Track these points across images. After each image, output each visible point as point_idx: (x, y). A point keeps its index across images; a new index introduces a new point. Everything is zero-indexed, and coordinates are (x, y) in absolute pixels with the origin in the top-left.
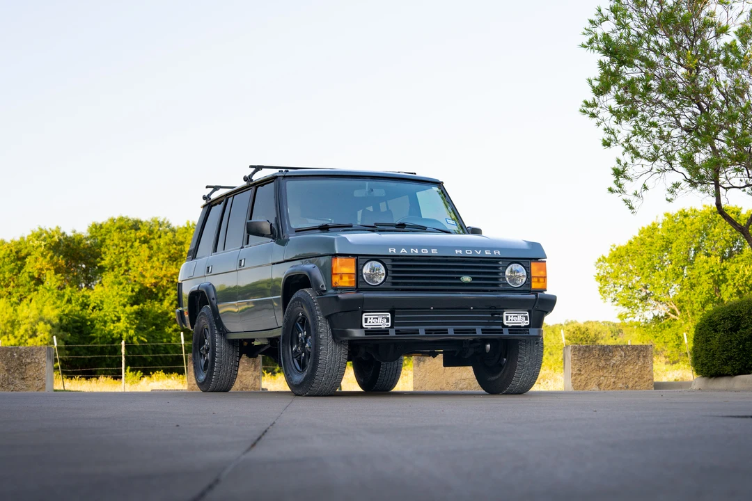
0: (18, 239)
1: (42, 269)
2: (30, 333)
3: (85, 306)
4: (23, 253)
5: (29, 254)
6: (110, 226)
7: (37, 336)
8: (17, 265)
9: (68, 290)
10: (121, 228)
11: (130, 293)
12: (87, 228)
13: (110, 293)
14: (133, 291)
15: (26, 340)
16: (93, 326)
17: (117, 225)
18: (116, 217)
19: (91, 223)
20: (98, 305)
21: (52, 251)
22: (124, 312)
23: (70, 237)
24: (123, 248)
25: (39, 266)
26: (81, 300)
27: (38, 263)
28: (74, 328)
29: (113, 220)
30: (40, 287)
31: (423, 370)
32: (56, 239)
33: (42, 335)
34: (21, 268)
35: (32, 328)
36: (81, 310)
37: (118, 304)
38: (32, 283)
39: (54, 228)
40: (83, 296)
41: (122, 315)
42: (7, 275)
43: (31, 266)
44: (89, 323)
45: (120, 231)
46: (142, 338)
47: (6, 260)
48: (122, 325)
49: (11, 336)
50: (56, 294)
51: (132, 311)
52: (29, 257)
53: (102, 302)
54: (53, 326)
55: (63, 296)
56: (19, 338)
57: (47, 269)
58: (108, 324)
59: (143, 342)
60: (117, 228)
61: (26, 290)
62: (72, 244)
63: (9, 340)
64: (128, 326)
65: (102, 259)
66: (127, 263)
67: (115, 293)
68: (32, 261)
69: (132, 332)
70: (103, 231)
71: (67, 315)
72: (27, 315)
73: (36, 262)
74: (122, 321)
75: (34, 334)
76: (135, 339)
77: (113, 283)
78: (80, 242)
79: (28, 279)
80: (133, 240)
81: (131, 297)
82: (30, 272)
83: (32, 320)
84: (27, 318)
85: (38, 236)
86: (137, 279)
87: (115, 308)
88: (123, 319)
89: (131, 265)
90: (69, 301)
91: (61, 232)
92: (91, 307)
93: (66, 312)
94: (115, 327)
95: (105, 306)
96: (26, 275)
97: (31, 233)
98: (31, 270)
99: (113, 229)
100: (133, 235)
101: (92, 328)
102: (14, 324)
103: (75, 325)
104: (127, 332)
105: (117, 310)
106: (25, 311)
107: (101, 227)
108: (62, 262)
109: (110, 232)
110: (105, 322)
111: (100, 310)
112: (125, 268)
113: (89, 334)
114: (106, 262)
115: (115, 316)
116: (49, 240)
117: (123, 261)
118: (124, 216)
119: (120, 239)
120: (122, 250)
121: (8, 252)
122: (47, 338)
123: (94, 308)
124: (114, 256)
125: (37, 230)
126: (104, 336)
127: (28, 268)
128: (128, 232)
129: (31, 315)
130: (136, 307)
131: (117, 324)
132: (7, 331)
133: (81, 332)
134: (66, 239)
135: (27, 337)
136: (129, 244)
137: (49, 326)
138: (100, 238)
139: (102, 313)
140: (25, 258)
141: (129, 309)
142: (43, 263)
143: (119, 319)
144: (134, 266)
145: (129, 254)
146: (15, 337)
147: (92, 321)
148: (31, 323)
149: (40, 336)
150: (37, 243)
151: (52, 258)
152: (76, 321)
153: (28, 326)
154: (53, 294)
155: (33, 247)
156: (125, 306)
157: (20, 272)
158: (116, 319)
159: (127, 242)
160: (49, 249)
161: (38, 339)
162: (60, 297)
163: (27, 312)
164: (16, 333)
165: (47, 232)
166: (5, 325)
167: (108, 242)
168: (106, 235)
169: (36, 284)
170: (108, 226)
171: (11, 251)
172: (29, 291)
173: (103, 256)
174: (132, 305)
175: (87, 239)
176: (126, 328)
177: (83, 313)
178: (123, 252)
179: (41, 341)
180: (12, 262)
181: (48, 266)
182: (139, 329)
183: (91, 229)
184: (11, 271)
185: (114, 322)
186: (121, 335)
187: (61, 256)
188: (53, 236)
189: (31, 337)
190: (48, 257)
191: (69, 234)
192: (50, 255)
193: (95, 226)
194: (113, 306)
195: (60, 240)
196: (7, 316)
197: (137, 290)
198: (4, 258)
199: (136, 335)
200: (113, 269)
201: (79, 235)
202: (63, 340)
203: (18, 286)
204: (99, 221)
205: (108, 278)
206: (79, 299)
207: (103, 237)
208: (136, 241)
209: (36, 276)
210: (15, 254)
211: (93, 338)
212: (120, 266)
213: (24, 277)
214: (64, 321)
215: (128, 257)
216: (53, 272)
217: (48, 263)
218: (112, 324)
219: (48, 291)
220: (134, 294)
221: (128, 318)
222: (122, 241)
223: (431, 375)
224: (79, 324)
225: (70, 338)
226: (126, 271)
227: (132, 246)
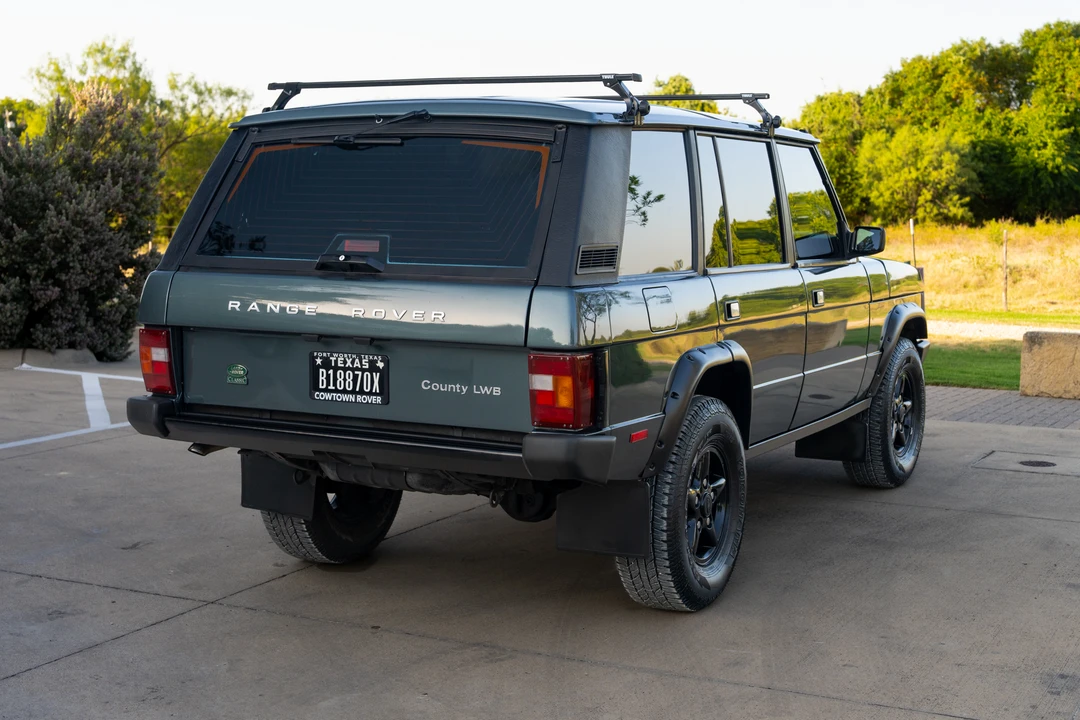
0: (937, 54)
1: (959, 89)
2: (936, 164)
3: (1006, 130)
4: (940, 72)
5: (946, 72)
6: (1046, 33)
7: (942, 168)
8: (932, 84)
9: (988, 111)
10: (1058, 36)
11: (1063, 114)
12: (1019, 37)
13: (1036, 115)
14: (1067, 111)
15: (930, 173)
16: (1014, 154)
17: (1054, 32)
18: (1053, 21)
19: (1023, 31)
20: (1023, 129)
21: (972, 67)
22: (1051, 136)
23: (997, 49)
24: (1059, 59)
25: (956, 85)
26: (1002, 123)
27: (956, 82)
28: (991, 156)
29: (1048, 26)
30: (956, 110)
31: (1038, 358)
32: (978, 52)
33: (948, 167)
34: (938, 86)
35: (937, 160)
36: (1002, 135)
37: (1043, 127)
38: (948, 105)
39: (978, 39)
40: (1006, 119)
41: (1049, 141)
42: (921, 96)
43: (948, 86)
44: (1010, 150)
45: (1057, 40)
46: (1072, 168)
47: (920, 79)
48: (1048, 152)
49: (912, 169)
50: (973, 117)
51: (1061, 135)
52: (946, 75)
53: (1026, 125)
54: (962, 156)
55: (982, 118)
56: (922, 170)
57: (966, 88)
58: (1031, 151)
59: (1072, 171)
60: (1053, 36)
61: (941, 113)
62: (998, 57)
63: (910, 172)
64: (1056, 153)
65: (1034, 74)
66: (1063, 77)
67: (1042, 115)
68: (950, 80)
69: (1059, 160)
70: (1037, 39)
71: (983, 142)
72: (932, 144)
73: (953, 80)
74: (1048, 147)
75: (939, 167)
76: (1063, 168)
77: (1044, 101)
78: (1008, 54)
79: (944, 100)
80: (1072, 49)
81: (1065, 118)
82: (946, 93)
83: (938, 150)
84: (932, 147)
85: (957, 50)
86: (1074, 96)
87: (1042, 132)
88: (1050, 145)
89: (1067, 80)
90: (988, 125)
91: (987, 43)
92: (1013, 131)
93: (982, 138)
94: (1039, 155)
95: (1029, 130)
96: (942, 96)
97: (950, 46)
98: (948, 90)
99: (1049, 37)
100: (1071, 44)
101: (1013, 156)
102: (917, 153)
103: (992, 153)
104: (1054, 160)
105: (1044, 134)
106: (930, 139)
107: (1035, 34)
108: (984, 79)
109: (1045, 40)
110: (1029, 149)
111: (1024, 134)
112: (1061, 83)
113: (1009, 162)
114: (1038, 75)
115: (1041, 141)
116: (969, 54)
117: (1058, 75)
118: (1063, 19)
119: (1056, 48)
120: (1058, 62)
121: (924, 70)
122: (954, 170)
123: (1017, 132)
124: (1047, 69)
125: (958, 43)
126: (1025, 166)
127: (945, 88)
128: (1066, 40)
129: (936, 144)
130: (1066, 131)
131: (1043, 151)
132: (909, 162)
133: (999, 161)
134: (992, 51)
135: (931, 169)
136: (1066, 54)
137: (956, 157)
138: (1032, 48)
139: (1025, 139)
140: (941, 76)
141: (1057, 133)
142: (961, 80)
143: (1045, 145)
144: (1071, 81)
145: (1066, 66)
146: (918, 169)
147: (1013, 148)
148: (936, 152)
149: (946, 167)
150: (955, 58)
151: (971, 75)
152: (994, 149)
153: (934, 157)
154: (970, 117)
155: (951, 62)
156: (1052, 129)
157: (935, 92)
158: (1041, 145)
159: (1064, 51)
160: (969, 64)
161: (943, 171)
162: (978, 119)
163: (932, 140)
164: (919, 165)
165: (968, 45)
166: (907, 155)
167: (1041, 53)
168: (1040, 44)
169: (953, 107)
170: (1042, 33)
171: (927, 68)
172: (945, 114)
173: (1034, 70)
174: (1062, 127)
175: (1016, 50)
176: (1053, 155)
177: (1004, 139)
178: (1059, 65)
179: (947, 173)
180: (927, 81)
181: (965, 85)
182: (1070, 157)
183: (1023, 38)
184: (925, 92)
185: (1039, 148)
186: (1046, 164)
187: (983, 73)
188: (975, 50)
189: (935, 169)
190: (967, 75)
191: (996, 44)
192: (969, 72)
193: (1028, 33)
194: (1039, 130)
195: (983, 53)
196: (910, 145)
197: (1072, 109)
198: (919, 77)
199: (1064, 163)
200: (1044, 84)
201: (1008, 46)
202: (975, 171)
203: (933, 109)
204: (1034, 30)
205: (1037, 96)
206: (1000, 122)
207: (1037, 46)
208: (1075, 48)
209: (953, 96)
210: (930, 72)
211: (1013, 168)
212: (1053, 81)
213: (940, 98)
214: (978, 149)
215: (1064, 70)
216: (972, 92)
217: (967, 81)
218: (1036, 151)
219: (966, 113)
220: (1068, 114)
221: (1056, 144)
222: (1059, 51)
223: (1051, 367)
224: (997, 152)
225: (985, 168)
226: (1061, 87)
227: (1070, 57)
